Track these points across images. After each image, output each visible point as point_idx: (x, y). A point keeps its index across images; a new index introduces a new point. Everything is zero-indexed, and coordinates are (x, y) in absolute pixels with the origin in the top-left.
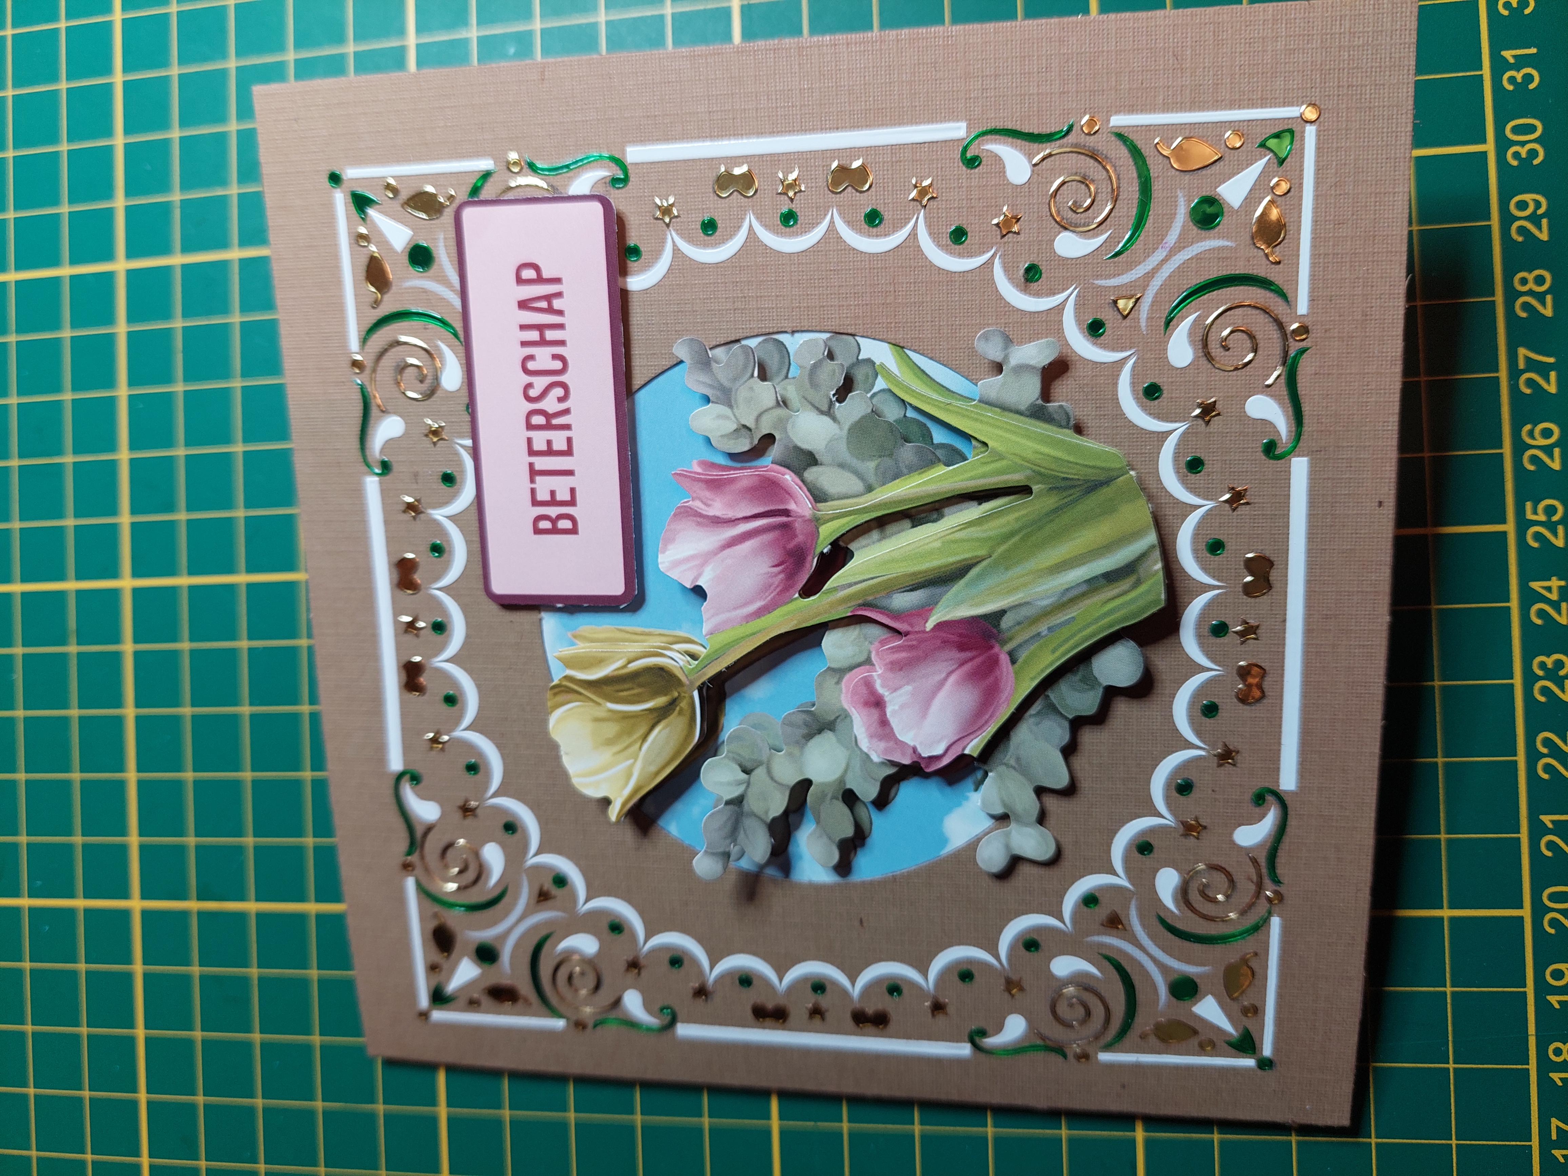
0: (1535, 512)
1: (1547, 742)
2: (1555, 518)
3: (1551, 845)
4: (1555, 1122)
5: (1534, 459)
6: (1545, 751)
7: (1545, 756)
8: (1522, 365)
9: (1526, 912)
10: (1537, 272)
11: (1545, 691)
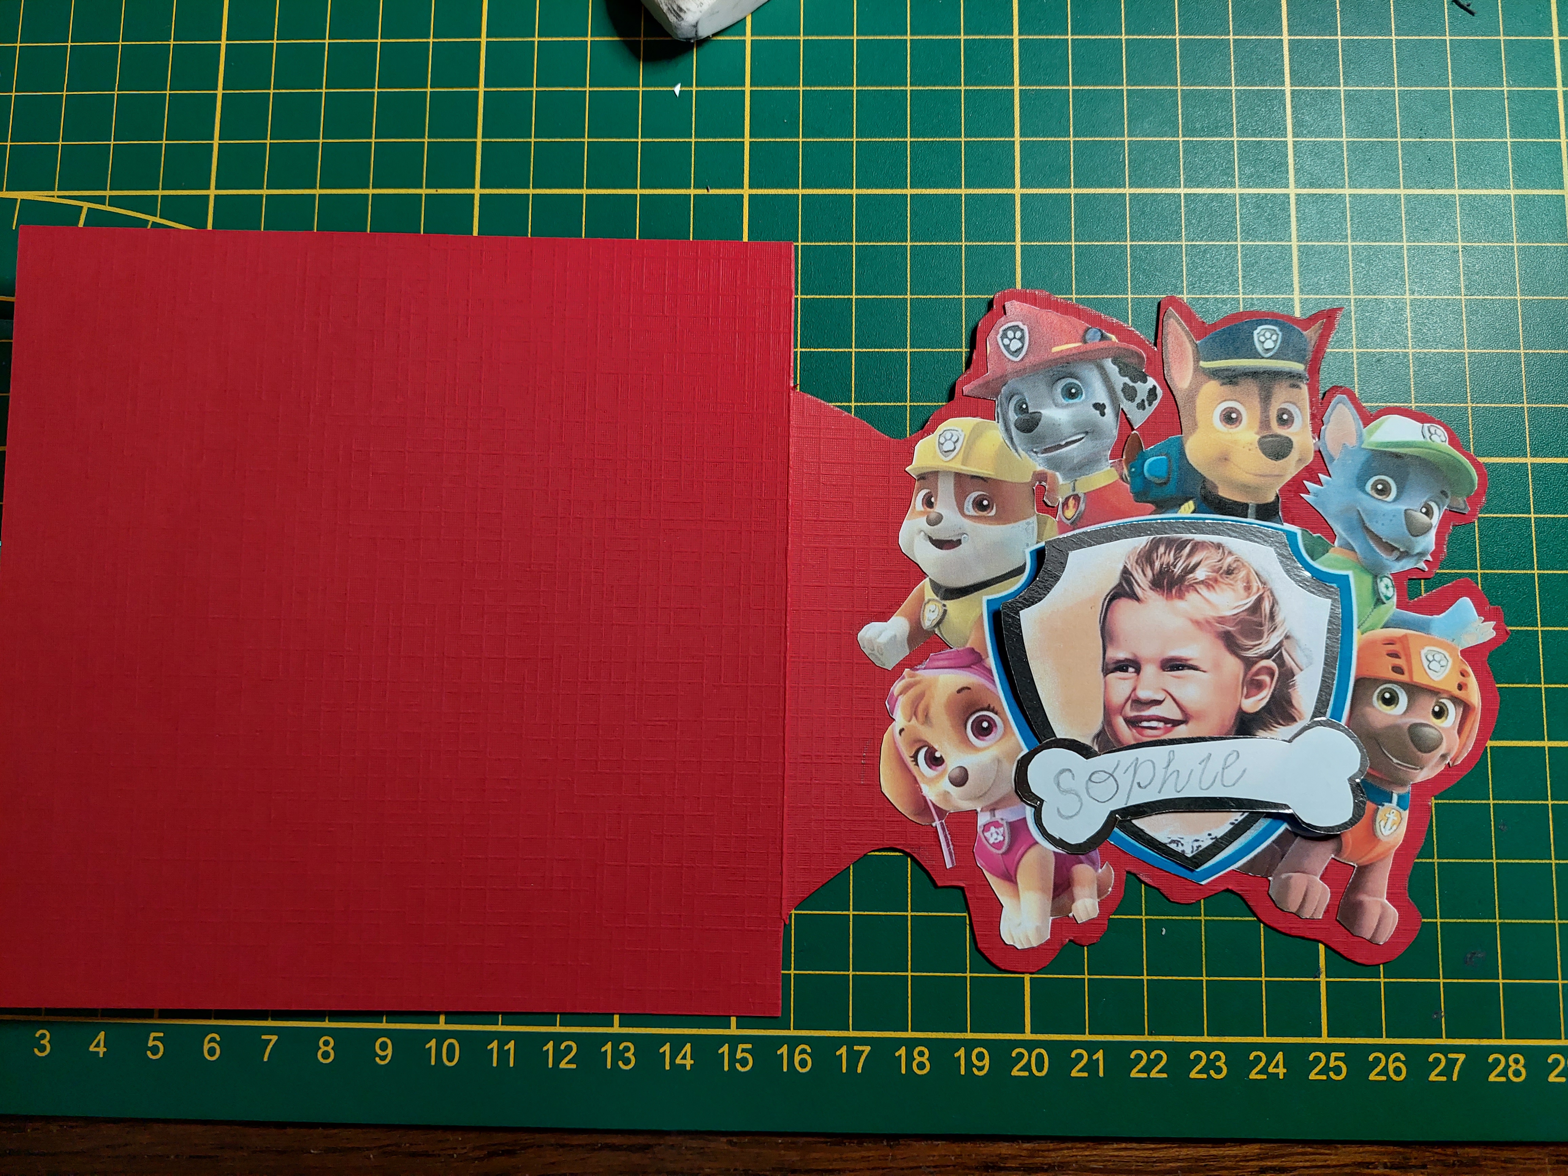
0: (1337, 1059)
1: (1159, 1058)
2: (1331, 1074)
3: (1080, 1057)
4: (867, 1049)
5: (1377, 1060)
6: (1152, 1056)
7: (1148, 1056)
8: (1450, 1056)
9: (1028, 1036)
10: (1523, 1071)
11: (1198, 1058)
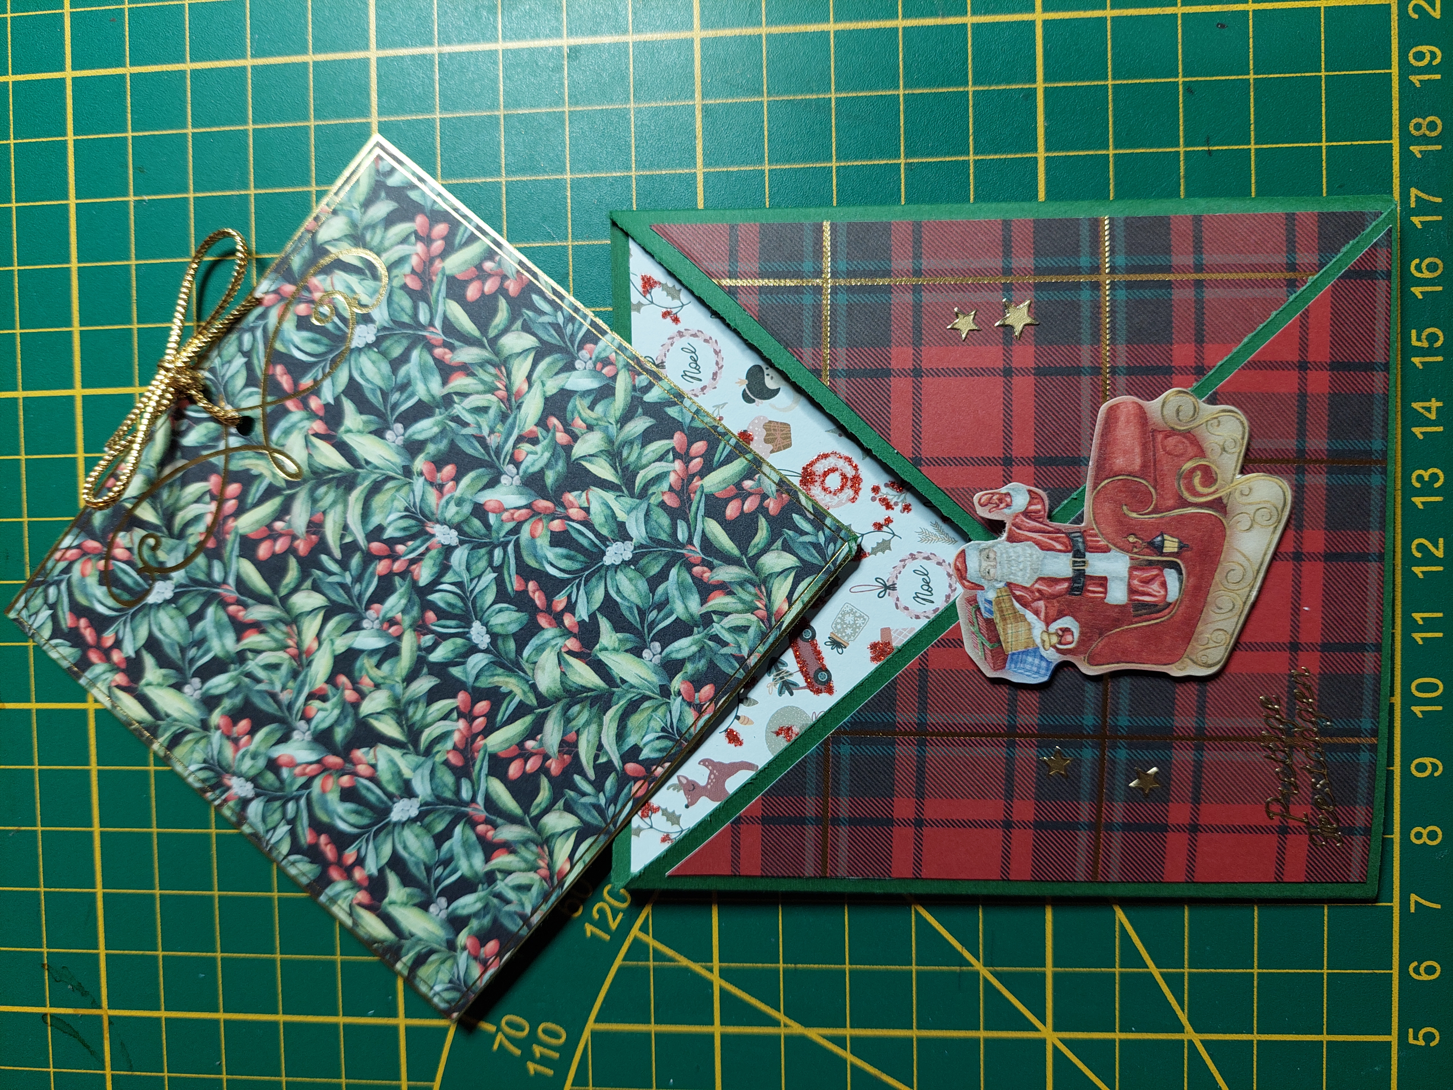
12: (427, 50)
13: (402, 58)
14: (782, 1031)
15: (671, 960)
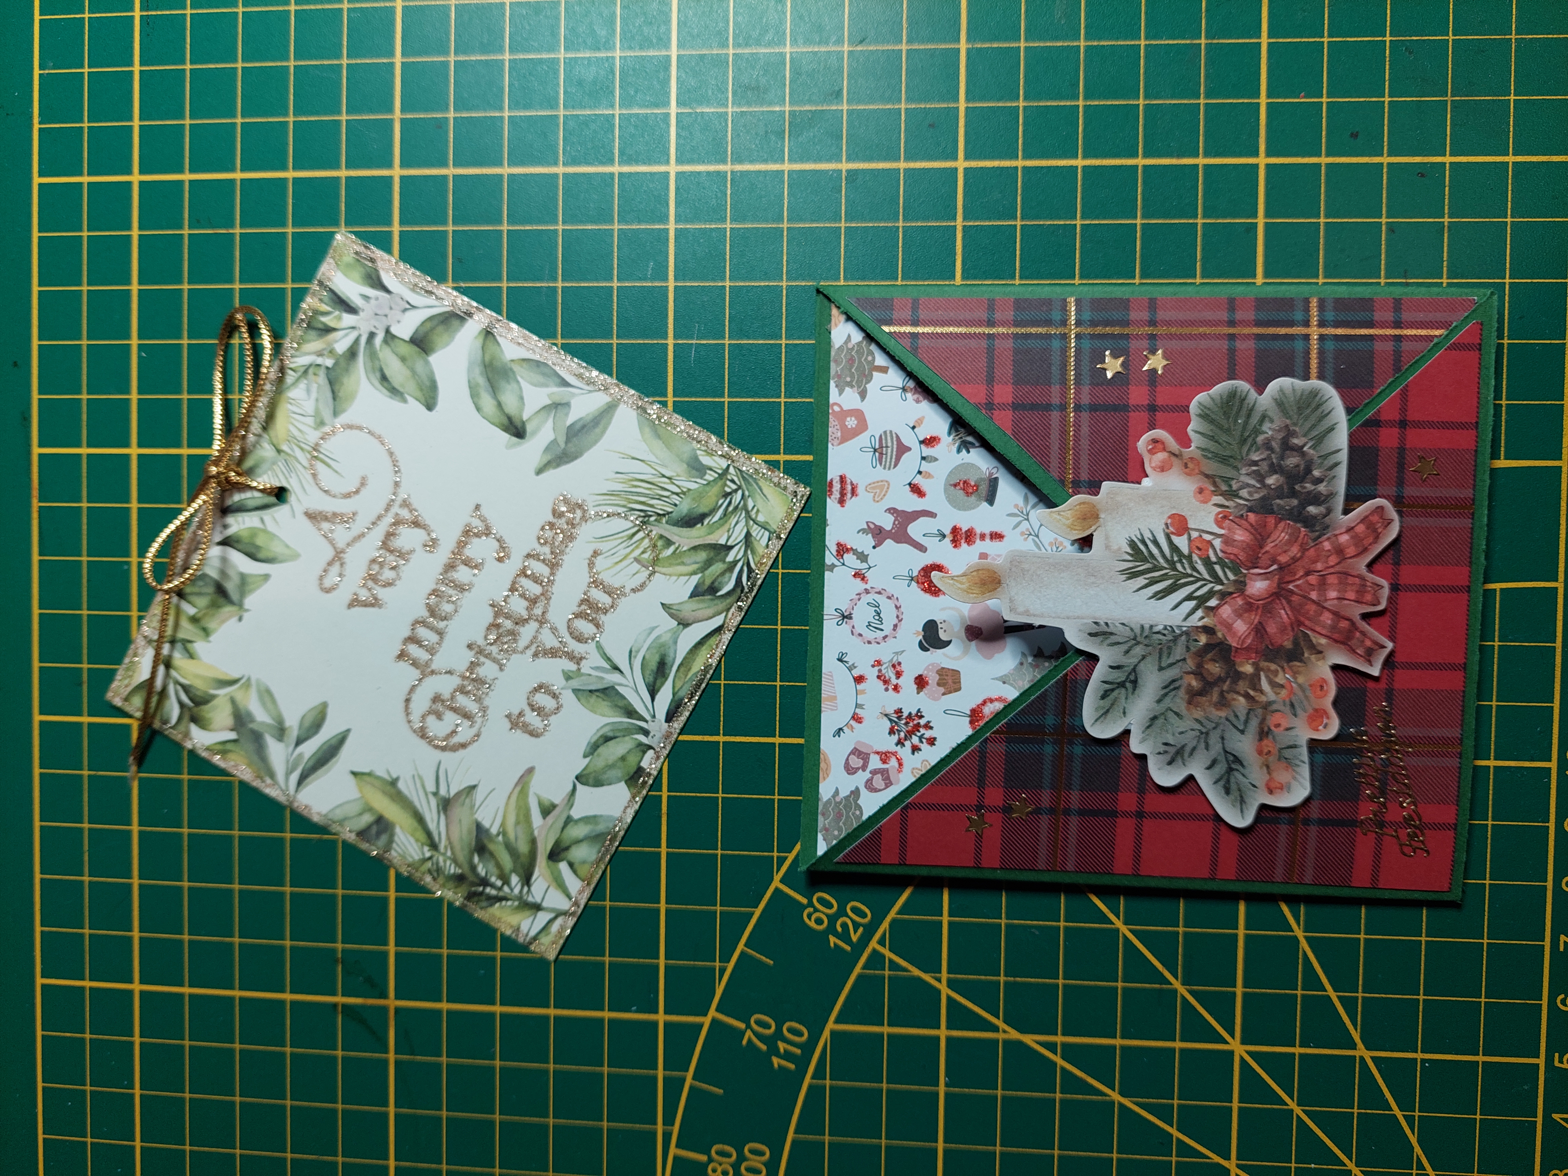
12: (721, 167)
13: (699, 173)
14: (1001, 1036)
15: (906, 970)
